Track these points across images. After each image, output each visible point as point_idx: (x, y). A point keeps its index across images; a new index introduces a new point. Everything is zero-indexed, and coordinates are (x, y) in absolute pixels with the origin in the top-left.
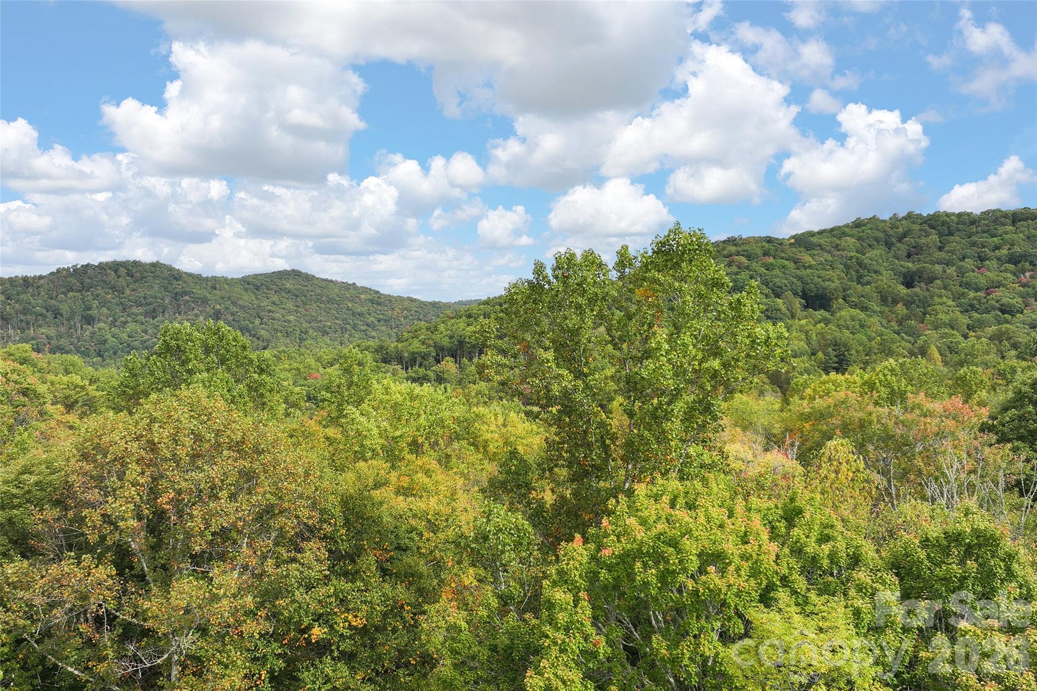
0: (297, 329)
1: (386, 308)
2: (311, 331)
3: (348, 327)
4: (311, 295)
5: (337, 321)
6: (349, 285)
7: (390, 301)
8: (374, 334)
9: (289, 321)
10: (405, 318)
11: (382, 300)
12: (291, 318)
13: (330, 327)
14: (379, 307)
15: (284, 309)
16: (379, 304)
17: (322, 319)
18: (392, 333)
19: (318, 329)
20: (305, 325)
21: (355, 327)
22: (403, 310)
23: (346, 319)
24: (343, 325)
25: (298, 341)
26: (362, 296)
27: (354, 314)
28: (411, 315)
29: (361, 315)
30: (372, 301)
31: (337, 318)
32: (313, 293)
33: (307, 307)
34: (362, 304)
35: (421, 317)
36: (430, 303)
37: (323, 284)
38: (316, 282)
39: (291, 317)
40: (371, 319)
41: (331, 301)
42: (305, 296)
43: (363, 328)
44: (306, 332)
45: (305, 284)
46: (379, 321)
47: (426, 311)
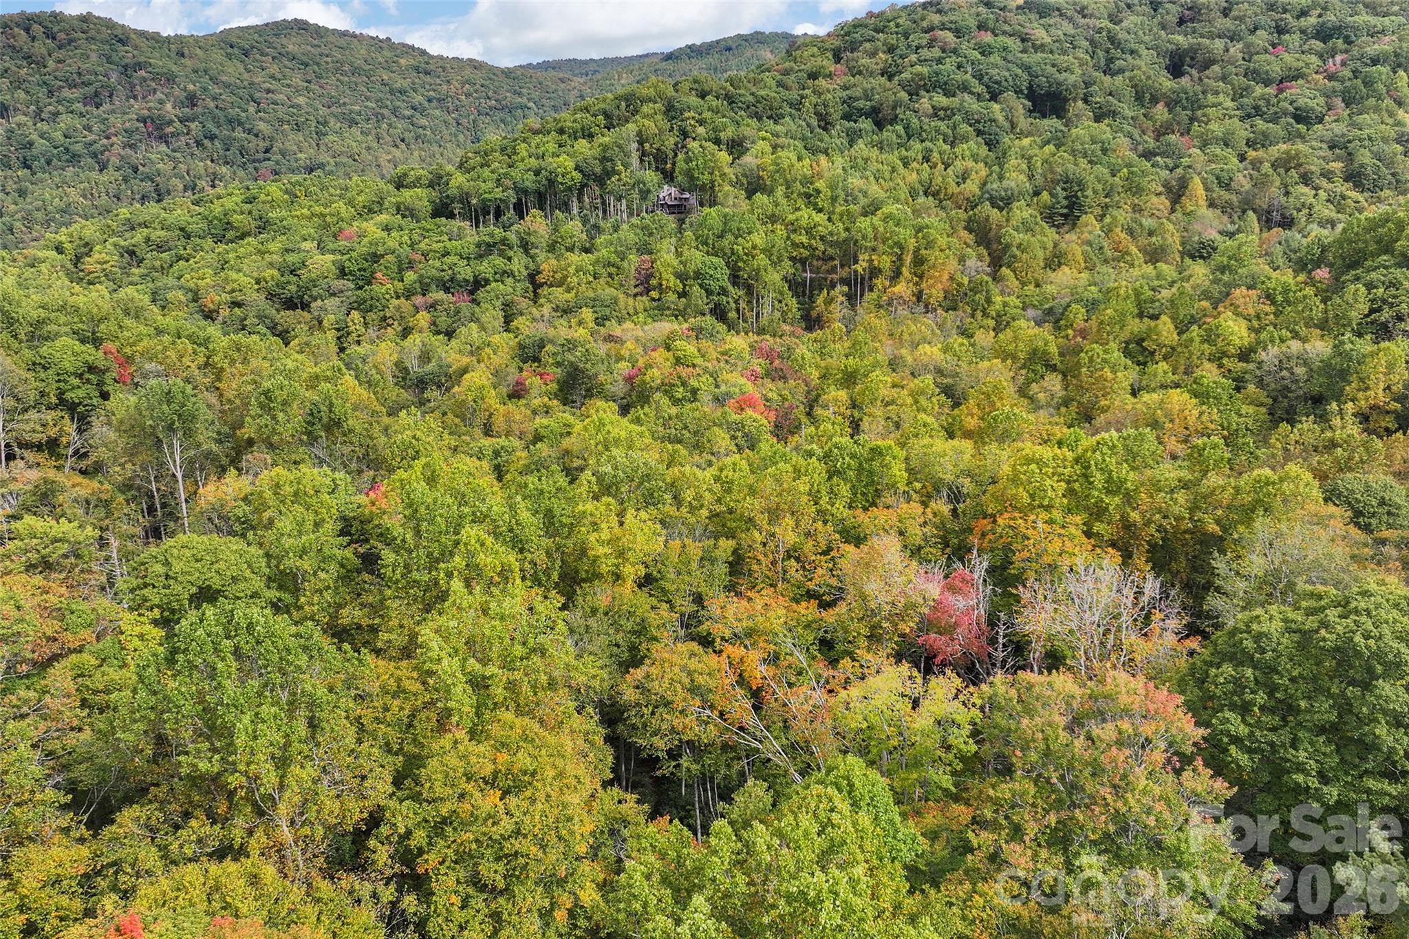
0: (312, 118)
1: (438, 81)
2: (332, 121)
3: (385, 111)
4: (327, 63)
5: (369, 104)
6: (381, 41)
7: (444, 69)
8: (424, 122)
9: (299, 107)
10: (468, 95)
11: (431, 67)
12: (301, 100)
13: (359, 114)
14: (428, 79)
15: (289, 86)
16: (427, 73)
17: (346, 100)
18: (450, 119)
19: (343, 118)
20: (323, 111)
21: (395, 112)
22: (463, 84)
23: (381, 100)
24: (378, 110)
25: (315, 136)
26: (403, 61)
27: (392, 92)
28: (476, 91)
29: (402, 92)
30: (417, 69)
31: (368, 99)
32: (329, 59)
33: (322, 81)
34: (402, 74)
35: (490, 94)
36: (503, 71)
37: (342, 42)
38: (331, 38)
39: (301, 99)
40: (418, 99)
41: (356, 71)
42: (318, 64)
43: (408, 113)
44: (325, 124)
45: (316, 42)
46: (429, 101)
47: (497, 84)
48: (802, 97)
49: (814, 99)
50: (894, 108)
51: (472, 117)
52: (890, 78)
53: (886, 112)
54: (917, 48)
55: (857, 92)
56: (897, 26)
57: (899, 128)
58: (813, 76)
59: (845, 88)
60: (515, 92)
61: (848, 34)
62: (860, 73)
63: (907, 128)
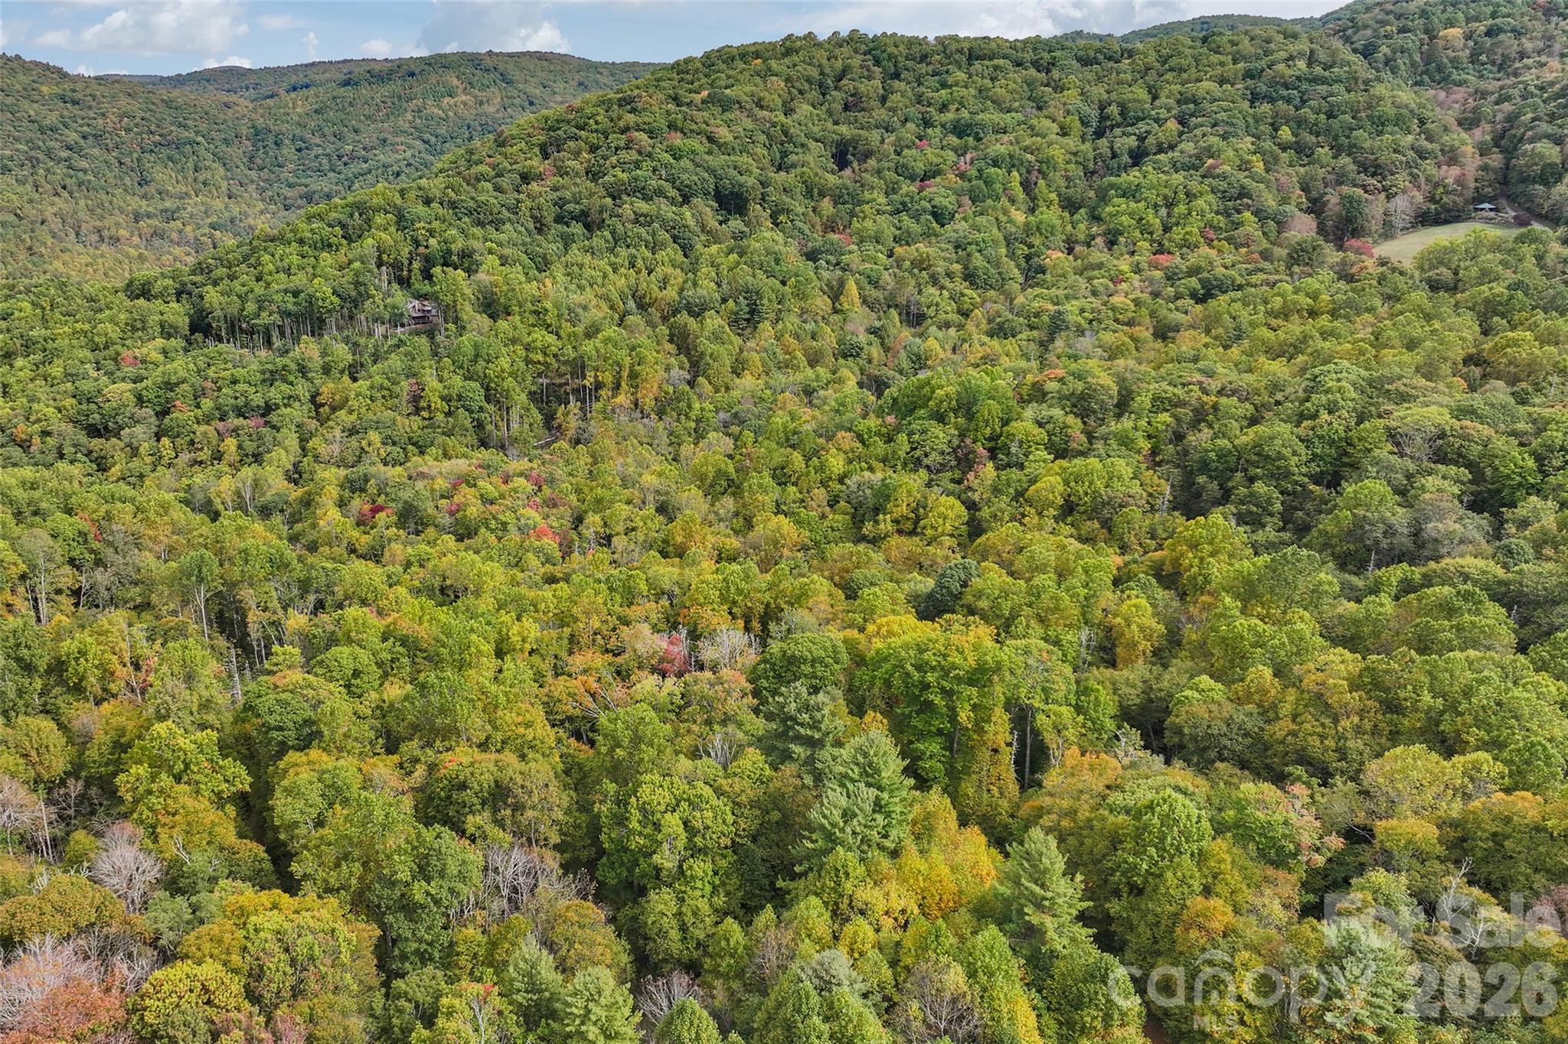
3: (39, 154)
5: (19, 146)
8: (83, 164)
18: (111, 158)
22: (121, 117)
24: (31, 153)
29: (54, 129)
31: (17, 140)
48: (518, 202)
49: (529, 204)
50: (601, 212)
52: (594, 180)
53: (594, 216)
54: (617, 149)
55: (568, 195)
56: (597, 123)
57: (607, 233)
58: (526, 178)
59: (555, 189)
61: (551, 129)
62: (567, 174)
63: (613, 233)
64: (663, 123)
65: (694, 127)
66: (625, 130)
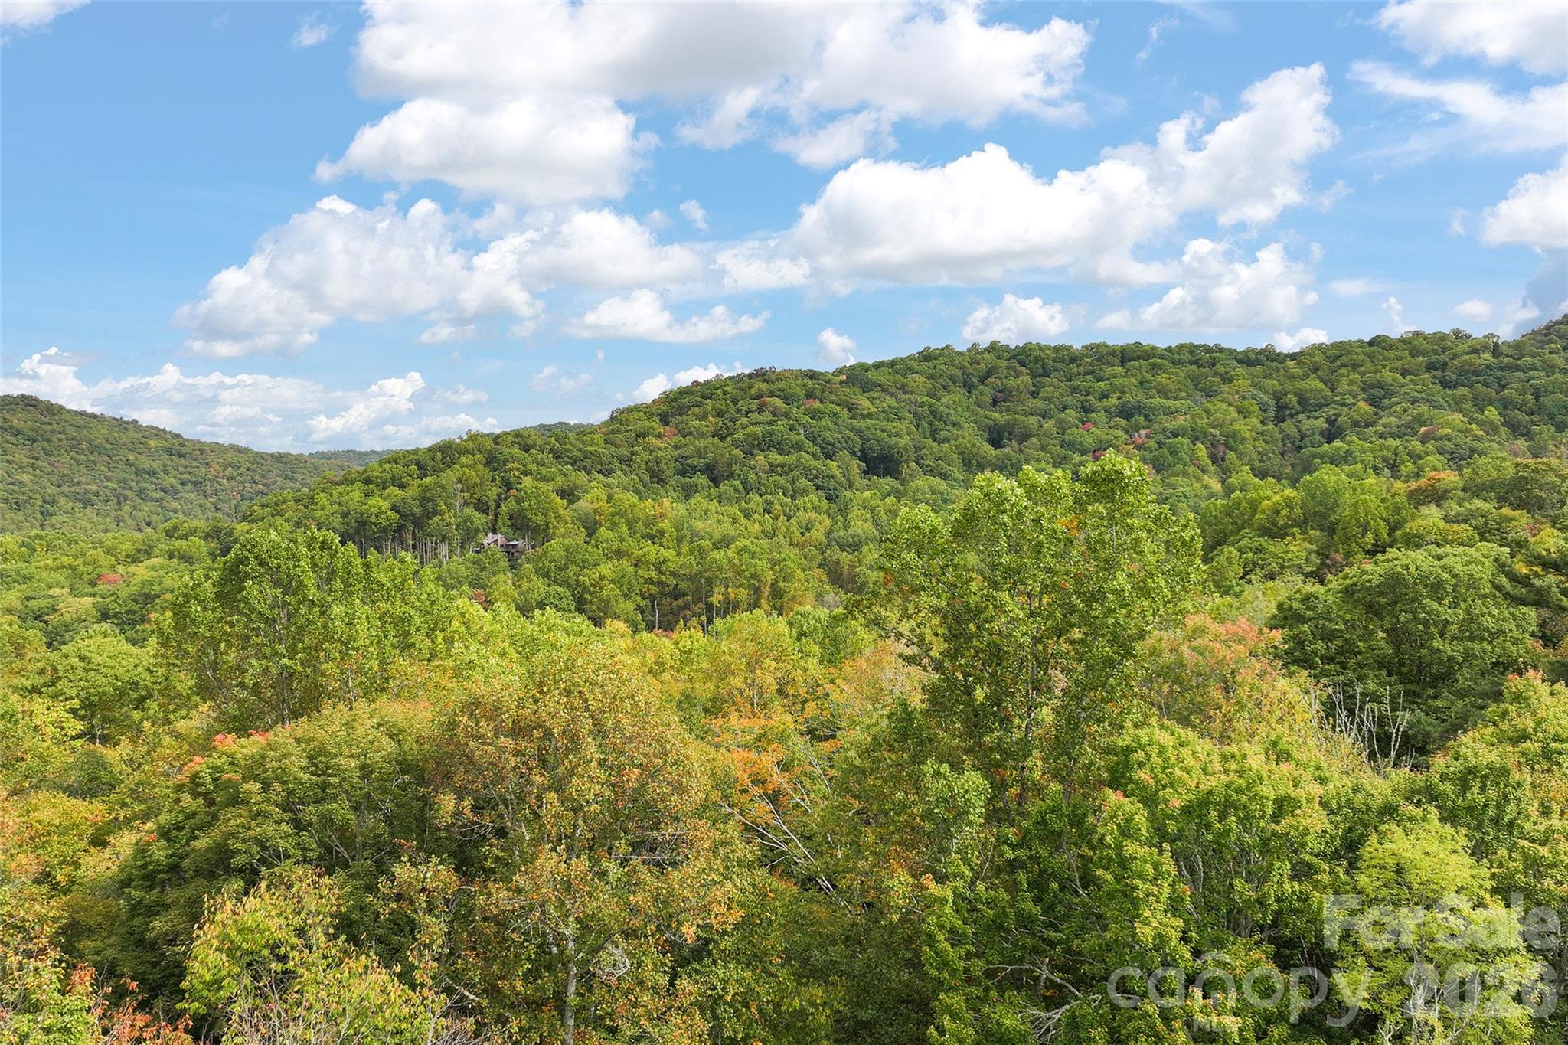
0: (37, 496)
1: (195, 463)
2: (63, 501)
3: (129, 493)
4: (60, 440)
5: (109, 484)
6: (125, 423)
7: (202, 452)
8: (175, 505)
9: (22, 484)
10: (230, 479)
11: (188, 450)
12: (25, 477)
13: (97, 494)
14: (183, 461)
16: (181, 455)
17: (82, 479)
18: (208, 503)
19: (76, 497)
20: (51, 490)
21: (140, 493)
22: (225, 467)
23: (124, 481)
24: (119, 491)
25: (39, 516)
26: (152, 443)
27: (138, 472)
28: (240, 475)
29: (151, 473)
30: (169, 451)
31: (107, 479)
32: (63, 436)
33: (53, 459)
34: (151, 454)
35: (257, 478)
36: (272, 456)
37: (80, 421)
38: (67, 417)
39: (24, 475)
40: (169, 481)
41: (95, 449)
42: (48, 441)
43: (157, 495)
44: (54, 503)
45: (47, 420)
46: (183, 484)
47: (265, 468)
48: (633, 454)
49: (645, 456)
50: (730, 465)
51: (234, 502)
52: (722, 439)
53: (722, 468)
54: (747, 412)
55: (689, 451)
56: (725, 393)
57: (737, 483)
58: (642, 436)
59: (676, 447)
60: (287, 477)
61: (675, 400)
62: (691, 434)
63: (744, 483)
64: (801, 393)
65: (833, 397)
66: (759, 396)
